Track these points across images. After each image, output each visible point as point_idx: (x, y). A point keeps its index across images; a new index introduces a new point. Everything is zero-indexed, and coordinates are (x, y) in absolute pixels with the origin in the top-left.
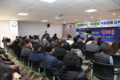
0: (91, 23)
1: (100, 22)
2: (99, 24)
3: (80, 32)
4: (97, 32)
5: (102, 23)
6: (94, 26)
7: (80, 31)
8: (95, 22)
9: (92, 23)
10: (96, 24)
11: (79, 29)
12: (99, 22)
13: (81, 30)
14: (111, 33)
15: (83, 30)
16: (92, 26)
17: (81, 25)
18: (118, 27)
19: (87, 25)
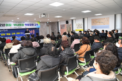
0: (15, 23)
1: (24, 24)
2: (23, 25)
3: (0, 34)
4: (21, 33)
5: (26, 25)
6: (18, 27)
8: (19, 23)
9: (16, 23)
10: (20, 25)
12: (23, 23)
13: (0, 31)
14: (33, 33)
16: (16, 26)
17: (2, 25)
18: (36, 28)
19: (10, 25)
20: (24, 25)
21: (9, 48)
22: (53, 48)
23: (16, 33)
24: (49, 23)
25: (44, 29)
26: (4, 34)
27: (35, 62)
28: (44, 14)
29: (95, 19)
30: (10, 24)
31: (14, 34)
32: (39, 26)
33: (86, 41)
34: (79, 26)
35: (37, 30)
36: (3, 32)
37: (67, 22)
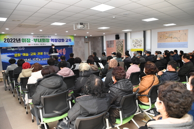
0: (35, 38)
1: (50, 39)
2: (48, 41)
3: (13, 54)
4: (45, 53)
5: (52, 40)
6: (40, 43)
7: (11, 52)
8: (42, 38)
9: (38, 38)
10: (44, 40)
11: (7, 48)
12: (48, 38)
13: (13, 49)
14: (62, 53)
15: (20, 49)
16: (37, 43)
17: (16, 41)
18: (68, 46)
19: (29, 41)
20: (50, 41)
21: (27, 76)
22: (98, 81)
23: (37, 53)
24: (89, 38)
25: (81, 47)
26: (19, 55)
27: (68, 101)
28: (81, 24)
29: (164, 32)
30: (28, 39)
31: (35, 54)
32: (72, 42)
33: (152, 69)
34: (136, 43)
35: (69, 49)
36: (18, 52)
37: (117, 37)
